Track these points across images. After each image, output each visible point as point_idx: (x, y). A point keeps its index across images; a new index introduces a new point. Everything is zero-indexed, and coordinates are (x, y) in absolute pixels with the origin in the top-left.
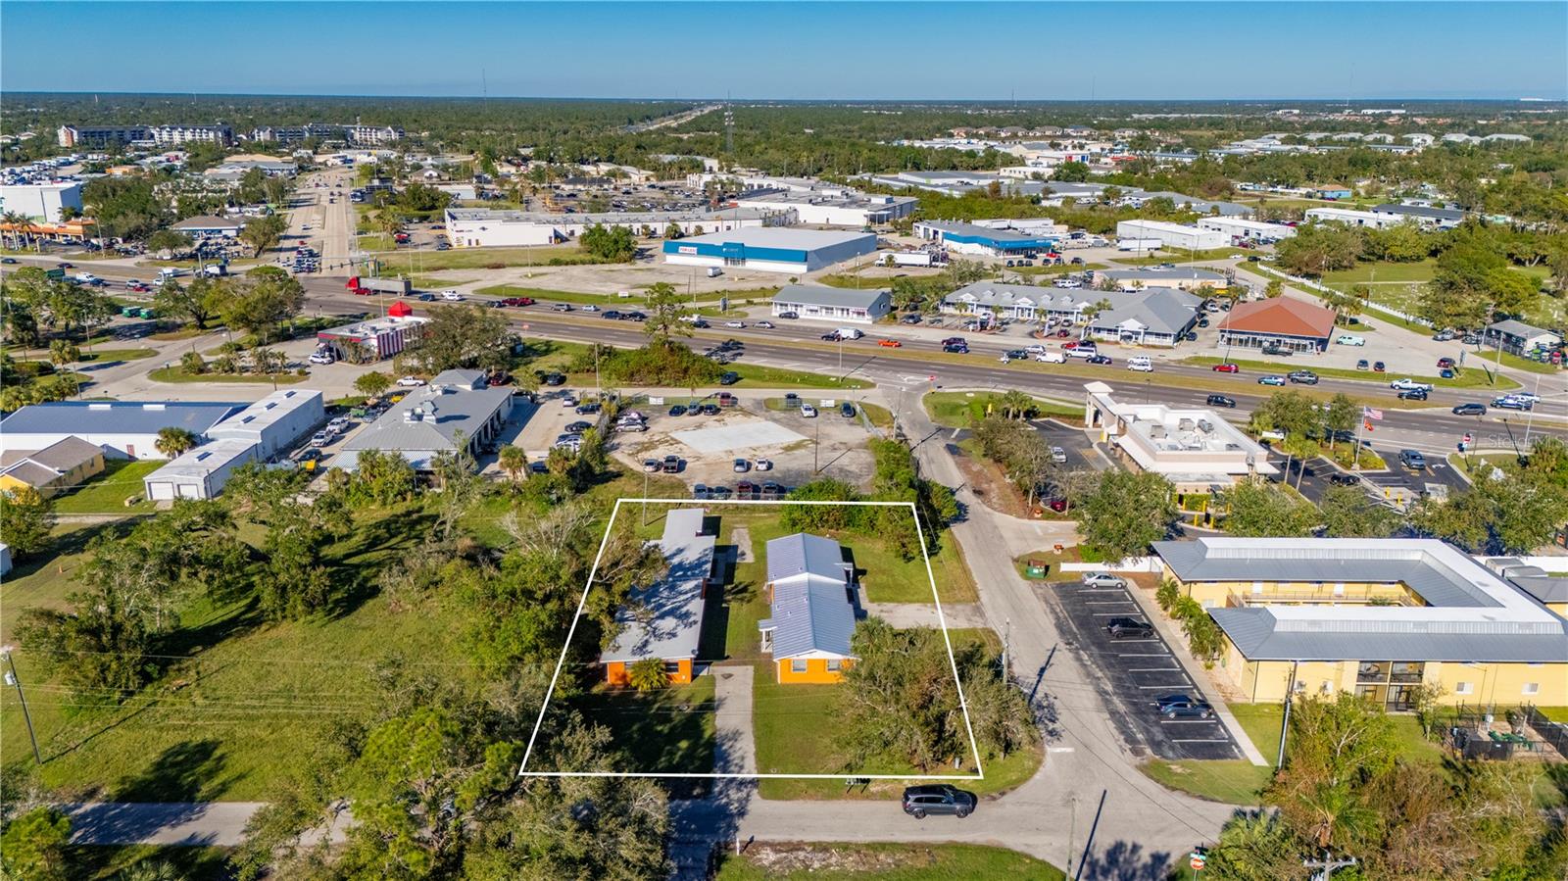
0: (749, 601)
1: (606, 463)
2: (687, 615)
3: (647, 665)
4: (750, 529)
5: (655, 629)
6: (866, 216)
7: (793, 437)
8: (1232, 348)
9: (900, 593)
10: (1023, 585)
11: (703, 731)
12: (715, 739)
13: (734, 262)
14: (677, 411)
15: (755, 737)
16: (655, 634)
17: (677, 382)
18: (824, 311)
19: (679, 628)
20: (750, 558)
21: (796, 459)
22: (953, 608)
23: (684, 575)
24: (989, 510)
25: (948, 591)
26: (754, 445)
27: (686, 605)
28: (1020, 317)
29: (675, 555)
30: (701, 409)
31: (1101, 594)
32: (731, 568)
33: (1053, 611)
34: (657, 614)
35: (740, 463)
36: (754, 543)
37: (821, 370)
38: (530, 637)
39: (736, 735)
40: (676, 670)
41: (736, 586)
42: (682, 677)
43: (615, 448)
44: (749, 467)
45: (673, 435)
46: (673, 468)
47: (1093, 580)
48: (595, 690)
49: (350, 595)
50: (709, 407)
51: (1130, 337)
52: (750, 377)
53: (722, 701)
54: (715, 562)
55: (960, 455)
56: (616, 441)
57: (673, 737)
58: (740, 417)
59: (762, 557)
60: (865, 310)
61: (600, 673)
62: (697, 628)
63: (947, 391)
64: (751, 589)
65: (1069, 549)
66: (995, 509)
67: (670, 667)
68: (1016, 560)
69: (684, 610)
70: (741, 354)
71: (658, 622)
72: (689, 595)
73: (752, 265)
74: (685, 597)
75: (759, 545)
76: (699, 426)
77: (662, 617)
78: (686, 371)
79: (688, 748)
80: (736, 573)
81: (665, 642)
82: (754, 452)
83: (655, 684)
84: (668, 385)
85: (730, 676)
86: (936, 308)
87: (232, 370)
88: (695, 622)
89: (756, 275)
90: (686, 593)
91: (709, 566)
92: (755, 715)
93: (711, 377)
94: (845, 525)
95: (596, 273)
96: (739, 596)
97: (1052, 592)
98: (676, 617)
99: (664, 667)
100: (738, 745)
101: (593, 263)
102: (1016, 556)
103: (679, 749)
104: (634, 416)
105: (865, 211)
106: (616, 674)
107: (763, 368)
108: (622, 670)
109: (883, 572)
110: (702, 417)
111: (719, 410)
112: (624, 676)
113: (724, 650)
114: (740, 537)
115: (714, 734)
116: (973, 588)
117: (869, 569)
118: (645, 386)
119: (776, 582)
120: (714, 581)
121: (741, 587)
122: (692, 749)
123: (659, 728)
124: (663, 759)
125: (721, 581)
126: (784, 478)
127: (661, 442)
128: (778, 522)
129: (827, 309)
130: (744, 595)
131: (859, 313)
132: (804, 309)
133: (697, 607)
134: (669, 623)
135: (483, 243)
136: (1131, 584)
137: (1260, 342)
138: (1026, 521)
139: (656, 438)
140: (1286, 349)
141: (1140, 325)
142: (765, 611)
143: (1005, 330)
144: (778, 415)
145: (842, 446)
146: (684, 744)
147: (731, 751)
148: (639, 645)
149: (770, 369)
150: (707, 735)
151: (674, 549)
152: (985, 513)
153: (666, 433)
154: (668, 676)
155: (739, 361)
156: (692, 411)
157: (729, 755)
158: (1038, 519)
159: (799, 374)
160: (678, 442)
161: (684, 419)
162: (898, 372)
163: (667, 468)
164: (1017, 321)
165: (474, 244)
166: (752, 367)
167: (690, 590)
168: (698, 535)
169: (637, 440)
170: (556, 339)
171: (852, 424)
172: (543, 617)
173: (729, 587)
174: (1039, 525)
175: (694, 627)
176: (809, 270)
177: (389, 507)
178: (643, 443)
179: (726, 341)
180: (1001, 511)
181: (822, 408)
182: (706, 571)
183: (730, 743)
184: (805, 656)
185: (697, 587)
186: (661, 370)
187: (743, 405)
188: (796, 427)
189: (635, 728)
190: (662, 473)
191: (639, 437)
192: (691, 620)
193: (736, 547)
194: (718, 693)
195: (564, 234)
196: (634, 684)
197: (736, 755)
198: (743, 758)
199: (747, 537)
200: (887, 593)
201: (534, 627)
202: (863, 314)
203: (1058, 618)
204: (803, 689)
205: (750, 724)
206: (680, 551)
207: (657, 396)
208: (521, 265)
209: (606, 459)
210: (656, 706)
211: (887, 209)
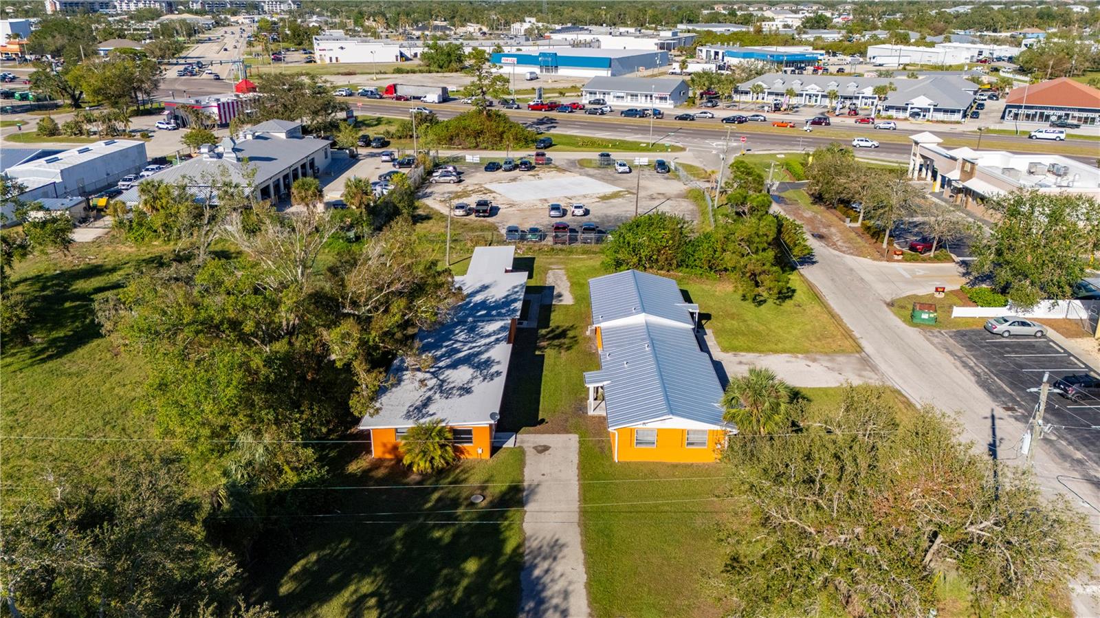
0: (569, 348)
1: (416, 208)
2: (488, 363)
3: (427, 432)
4: (567, 270)
5: (443, 381)
6: (656, 44)
7: (609, 189)
8: (1018, 123)
9: (760, 342)
10: (912, 334)
11: (504, 541)
12: (522, 555)
13: (547, 70)
14: (492, 167)
15: (585, 553)
16: (443, 389)
17: (495, 146)
18: (629, 97)
19: (476, 382)
20: (568, 299)
21: (613, 206)
22: (832, 360)
23: (488, 315)
24: (836, 253)
25: (819, 339)
26: (569, 195)
27: (486, 351)
28: (807, 103)
29: (477, 292)
30: (516, 167)
31: (1019, 345)
32: (547, 310)
33: (965, 365)
34: (448, 361)
35: (555, 208)
36: (572, 284)
37: (630, 138)
38: (231, 392)
39: (554, 550)
40: (469, 440)
41: (553, 331)
42: (477, 451)
43: (426, 196)
44: (564, 213)
45: (487, 186)
46: (485, 211)
47: (1005, 327)
48: (354, 467)
49: (76, 333)
50: (524, 163)
51: (918, 114)
52: (563, 144)
53: (533, 490)
54: (526, 303)
55: (786, 204)
56: (429, 190)
57: (455, 553)
58: (554, 173)
59: (583, 299)
60: (667, 94)
61: (363, 442)
62: (500, 382)
63: (756, 153)
64: (571, 334)
65: (952, 292)
66: (844, 252)
67: (461, 435)
68: (891, 305)
69: (484, 357)
70: (555, 127)
71: (448, 372)
72: (493, 338)
73: (563, 72)
74: (487, 340)
75: (579, 287)
76: (514, 180)
77: (454, 366)
78: (501, 135)
79: (479, 573)
80: (553, 316)
81: (456, 401)
82: (569, 201)
83: (439, 463)
84: (485, 149)
85: (546, 448)
86: (730, 97)
87: (81, 134)
88: (498, 373)
89: (567, 79)
90: (489, 336)
91: (519, 305)
92: (583, 512)
93: (527, 142)
94: (678, 266)
95: (431, 78)
96: (556, 342)
97: (951, 341)
98: (473, 366)
99: (449, 435)
100: (559, 568)
101: (430, 72)
102: (888, 300)
103: (463, 574)
104: (451, 169)
105: (656, 41)
106: (384, 445)
107: (576, 136)
108: (392, 440)
109: (732, 316)
110: (517, 172)
111: (535, 167)
112: (395, 448)
113: (537, 410)
114: (557, 278)
115: (519, 546)
116: (848, 334)
117: (712, 312)
118: (463, 149)
119: (604, 325)
120: (525, 324)
121: (558, 332)
122: (484, 574)
123: (437, 534)
124: (436, 594)
125: (534, 325)
126: (603, 223)
127: (474, 192)
128: (599, 263)
129: (632, 95)
130: (563, 340)
131: (661, 98)
132: (611, 96)
133: (501, 354)
134: (462, 375)
135: (341, 60)
136: (1051, 333)
137: (1048, 117)
138: (885, 263)
139: (470, 188)
140: (1075, 122)
141: (930, 101)
142: (592, 361)
143: (797, 111)
144: (591, 171)
145: (660, 196)
146: (471, 566)
147: (547, 579)
148: (418, 403)
149: (582, 138)
150: (509, 547)
151: (477, 286)
152: (834, 255)
153: (481, 184)
154: (456, 450)
155: (553, 131)
156: (507, 166)
157: (544, 588)
158: (898, 261)
159: (610, 141)
160: (491, 192)
161: (500, 174)
162: (706, 139)
163: (478, 211)
164: (805, 106)
165: (334, 61)
166: (566, 136)
167: (494, 333)
168: (507, 271)
169: (450, 190)
170: (386, 116)
171: (667, 178)
172: (257, 362)
173: (543, 331)
174: (901, 268)
175: (496, 379)
176: (613, 75)
177: (172, 243)
178: (457, 192)
179: (541, 118)
180: (852, 254)
181: (636, 166)
182: (515, 310)
183: (545, 565)
184: (655, 425)
185: (503, 329)
186: (478, 134)
187: (557, 164)
188: (613, 181)
189: (399, 533)
190: (473, 217)
191: (453, 188)
192: (494, 369)
193: (553, 288)
194: (530, 475)
195: (409, 56)
196: (407, 460)
197: (557, 587)
198: (566, 594)
199: (565, 278)
200: (741, 341)
201: (238, 375)
202: (665, 99)
203: (976, 374)
204: (651, 471)
205: (578, 530)
206: (484, 288)
207: (472, 157)
208: (369, 73)
209: (416, 204)
210: (436, 496)
211: (674, 39)
